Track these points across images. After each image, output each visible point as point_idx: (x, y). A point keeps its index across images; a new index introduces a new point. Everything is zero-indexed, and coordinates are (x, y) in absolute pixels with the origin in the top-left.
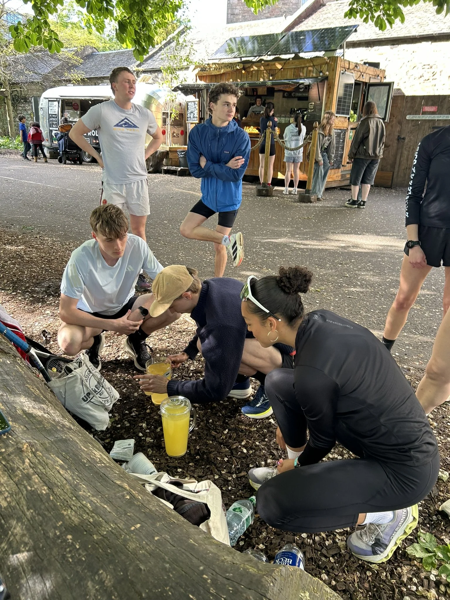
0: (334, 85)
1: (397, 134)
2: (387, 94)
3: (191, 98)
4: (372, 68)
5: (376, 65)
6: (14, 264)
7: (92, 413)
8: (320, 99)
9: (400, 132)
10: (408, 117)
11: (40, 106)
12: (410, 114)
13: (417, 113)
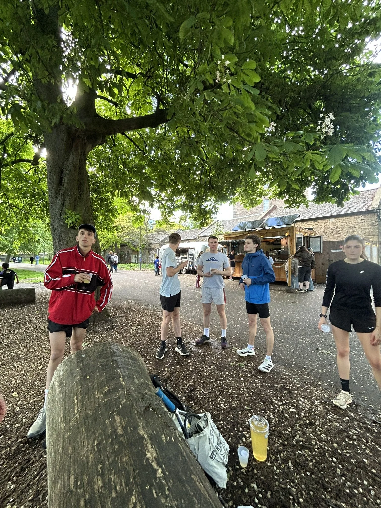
0: (294, 238)
1: (328, 258)
2: (319, 241)
3: (225, 246)
4: (309, 231)
5: (311, 229)
6: (150, 328)
7: (216, 470)
8: (287, 244)
9: (329, 257)
10: (332, 251)
11: (160, 252)
12: (333, 249)
13: (336, 249)
